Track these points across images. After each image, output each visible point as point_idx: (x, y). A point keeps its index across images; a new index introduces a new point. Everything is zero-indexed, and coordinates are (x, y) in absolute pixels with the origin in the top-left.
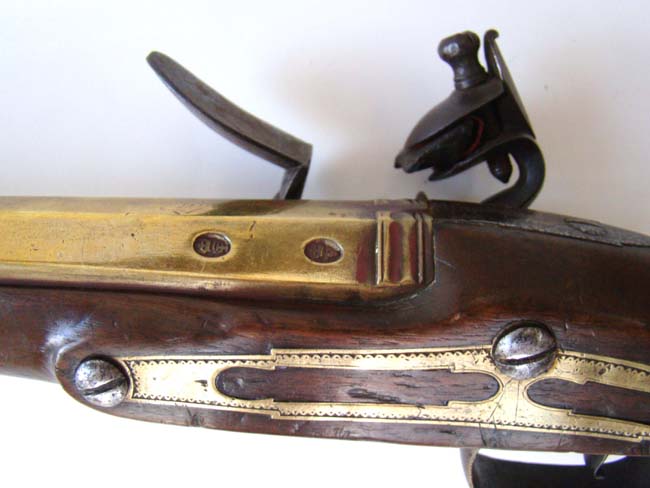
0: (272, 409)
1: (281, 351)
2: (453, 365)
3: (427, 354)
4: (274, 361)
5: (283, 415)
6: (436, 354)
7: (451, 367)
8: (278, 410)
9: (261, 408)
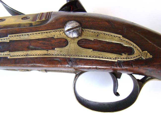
0: (8, 55)
1: (10, 35)
2: (54, 35)
3: (47, 33)
4: (9, 39)
5: (11, 56)
6: (49, 32)
7: (54, 36)
8: (10, 55)
9: (6, 55)
